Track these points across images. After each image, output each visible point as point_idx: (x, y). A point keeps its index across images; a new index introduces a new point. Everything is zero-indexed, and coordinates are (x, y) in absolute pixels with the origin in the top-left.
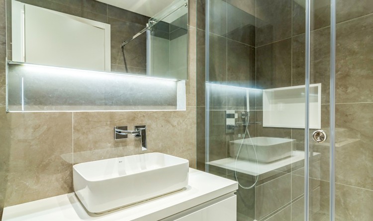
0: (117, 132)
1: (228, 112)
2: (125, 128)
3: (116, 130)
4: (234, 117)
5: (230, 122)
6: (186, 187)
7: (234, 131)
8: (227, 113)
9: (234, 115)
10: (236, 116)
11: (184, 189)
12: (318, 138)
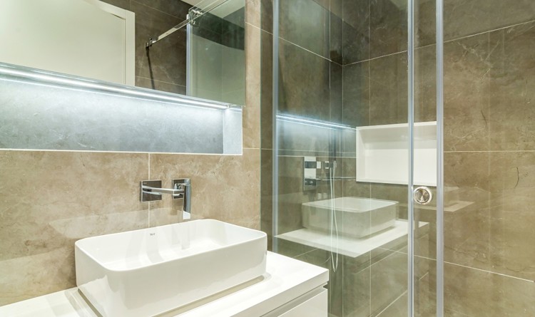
0: (144, 189)
1: (307, 159)
2: (158, 184)
3: (143, 187)
4: (316, 167)
5: (310, 174)
6: (264, 275)
7: (314, 188)
8: (305, 160)
9: (315, 163)
10: (319, 165)
11: (261, 278)
12: (422, 198)
